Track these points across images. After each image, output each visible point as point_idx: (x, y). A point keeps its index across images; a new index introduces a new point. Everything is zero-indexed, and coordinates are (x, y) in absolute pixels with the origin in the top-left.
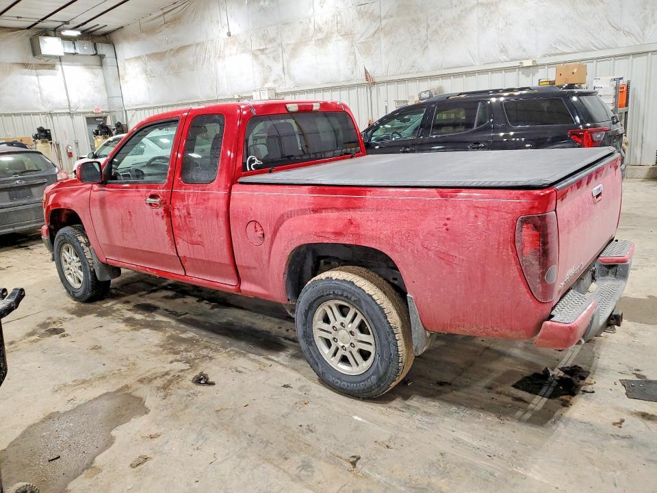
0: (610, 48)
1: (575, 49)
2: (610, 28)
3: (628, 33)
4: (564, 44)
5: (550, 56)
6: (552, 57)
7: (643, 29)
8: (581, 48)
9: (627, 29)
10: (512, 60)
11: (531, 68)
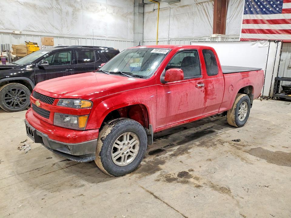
0: (51, 33)
1: (37, 30)
2: (50, 25)
3: (57, 29)
4: (32, 27)
5: (26, 31)
6: (28, 32)
7: (62, 28)
8: (40, 31)
9: (56, 27)
10: (6, 29)
11: (18, 35)
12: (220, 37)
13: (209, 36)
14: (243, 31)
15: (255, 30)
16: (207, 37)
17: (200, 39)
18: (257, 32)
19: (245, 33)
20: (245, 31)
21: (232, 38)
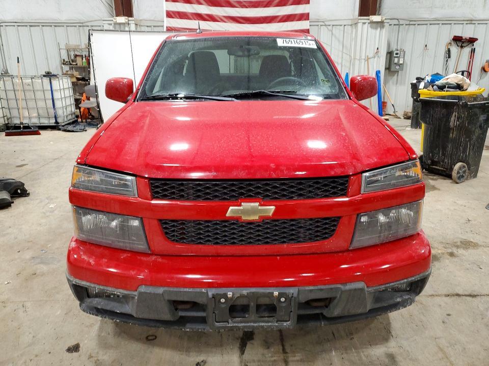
12: (133, 22)
13: (112, 20)
14: (170, 15)
15: (189, 15)
16: (107, 22)
17: (81, 25)
18: (191, 17)
19: (173, 18)
20: (172, 15)
21: (147, 26)
